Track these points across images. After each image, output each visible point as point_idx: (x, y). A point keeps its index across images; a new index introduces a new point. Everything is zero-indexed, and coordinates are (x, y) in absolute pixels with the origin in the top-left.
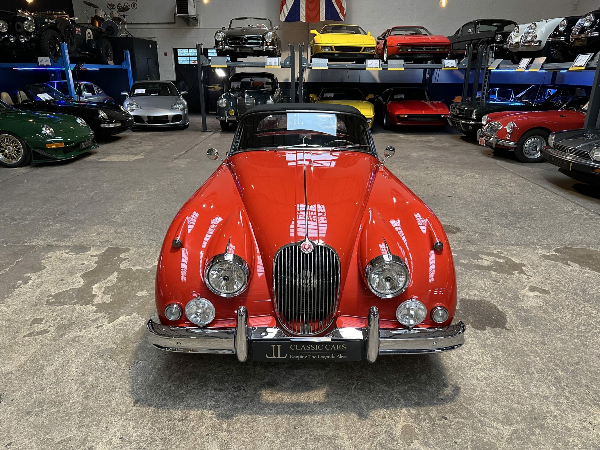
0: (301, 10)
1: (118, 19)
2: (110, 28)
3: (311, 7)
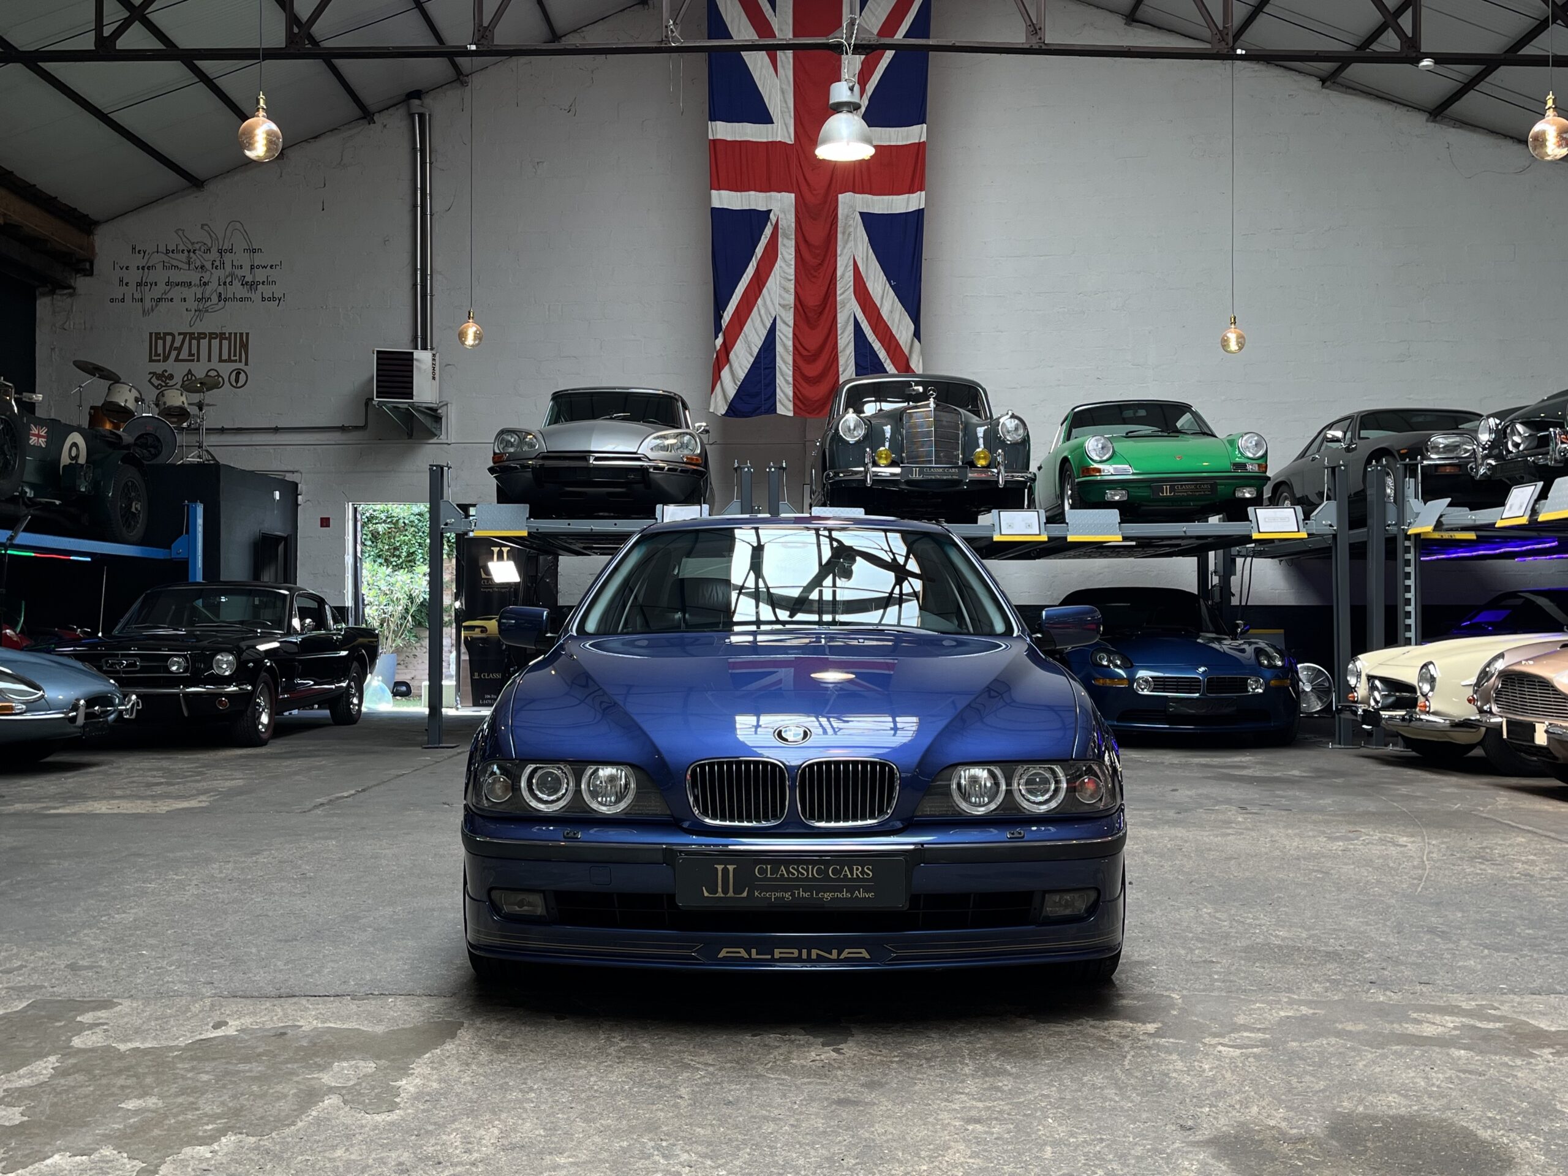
0: (779, 380)
1: (181, 414)
2: (150, 440)
3: (812, 371)
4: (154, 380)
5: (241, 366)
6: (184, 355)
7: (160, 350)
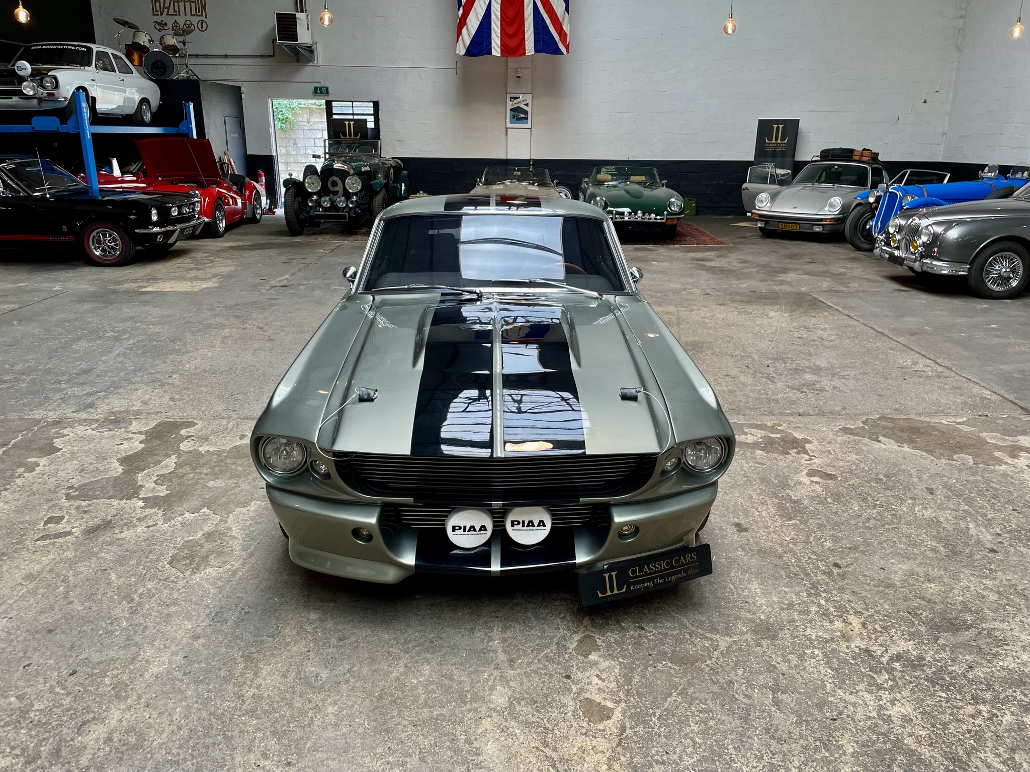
0: (493, 36)
1: (174, 49)
2: (159, 64)
3: (510, 31)
4: (157, 26)
5: (203, 18)
6: (171, 11)
7: (158, 9)
